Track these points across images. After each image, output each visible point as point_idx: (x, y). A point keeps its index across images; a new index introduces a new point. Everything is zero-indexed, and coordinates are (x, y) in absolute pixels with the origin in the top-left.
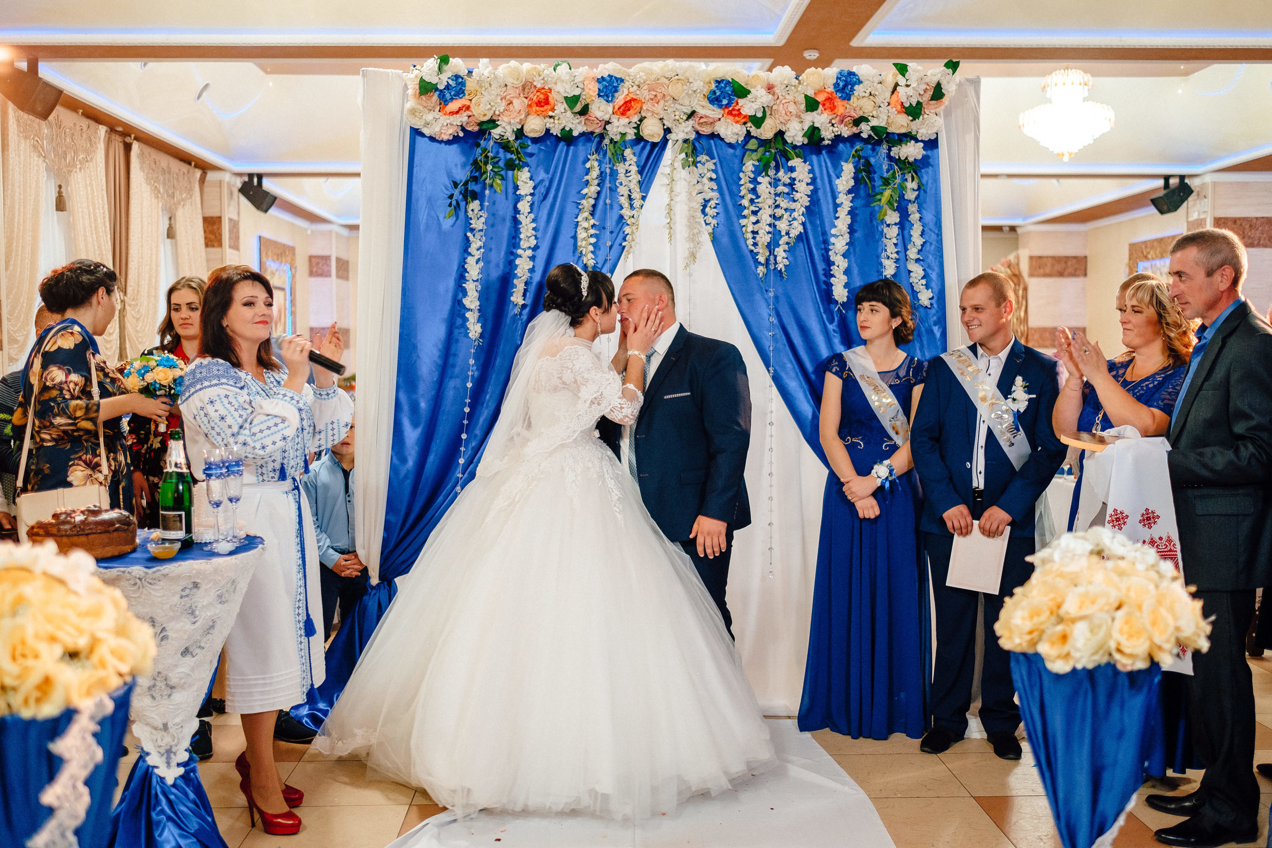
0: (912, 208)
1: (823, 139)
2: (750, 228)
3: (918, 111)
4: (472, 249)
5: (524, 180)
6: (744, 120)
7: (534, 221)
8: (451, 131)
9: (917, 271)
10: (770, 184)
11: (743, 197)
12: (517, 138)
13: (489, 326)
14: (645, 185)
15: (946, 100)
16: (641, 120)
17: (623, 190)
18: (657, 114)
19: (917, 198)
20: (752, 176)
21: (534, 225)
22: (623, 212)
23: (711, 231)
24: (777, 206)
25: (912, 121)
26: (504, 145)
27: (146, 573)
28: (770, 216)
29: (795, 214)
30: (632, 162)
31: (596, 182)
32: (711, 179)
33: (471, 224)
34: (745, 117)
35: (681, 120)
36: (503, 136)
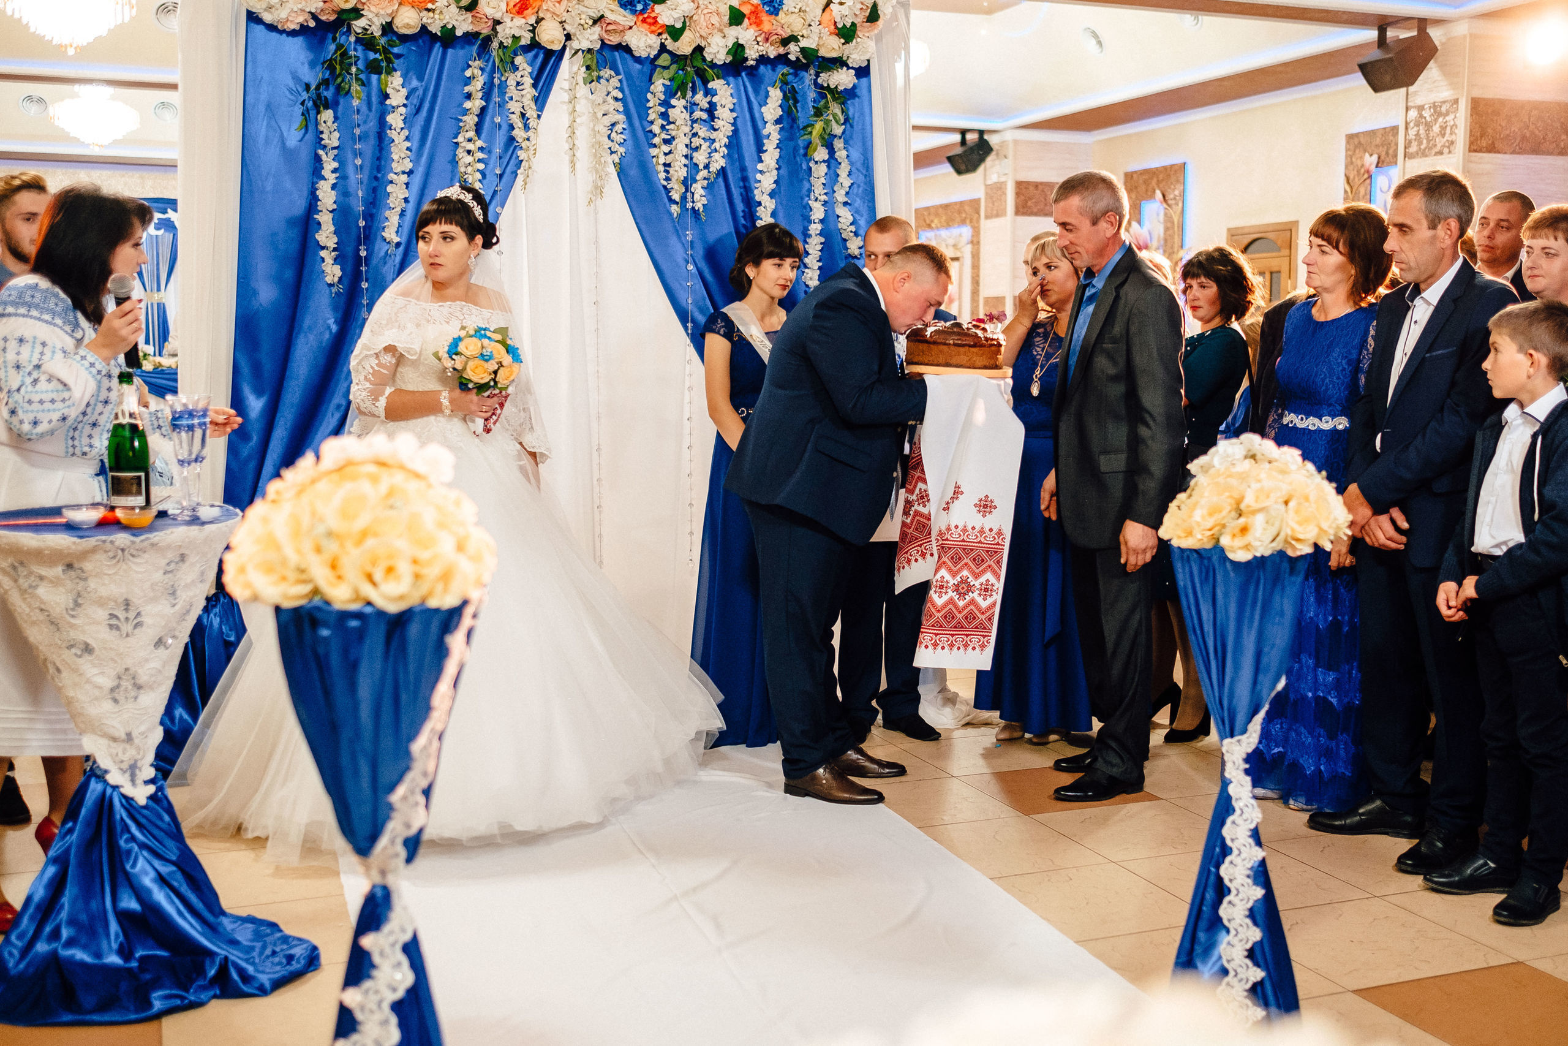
0: (838, 144)
1: (746, 59)
2: (662, 160)
3: (852, 33)
4: (327, 172)
5: (396, 87)
6: (660, 31)
7: (407, 139)
8: (301, 19)
9: (845, 216)
10: (685, 108)
11: (652, 123)
12: (384, 34)
13: (349, 269)
14: (540, 101)
15: (880, 23)
16: (537, 22)
17: (514, 107)
18: (558, 16)
19: (843, 133)
20: (663, 97)
21: (408, 144)
22: (515, 133)
23: (617, 160)
24: (695, 135)
25: (843, 44)
26: (367, 42)
27: (133, 542)
28: (687, 146)
29: (717, 145)
30: (527, 74)
31: (480, 94)
32: (616, 99)
33: (322, 139)
34: (663, 26)
35: (586, 26)
36: (366, 30)
